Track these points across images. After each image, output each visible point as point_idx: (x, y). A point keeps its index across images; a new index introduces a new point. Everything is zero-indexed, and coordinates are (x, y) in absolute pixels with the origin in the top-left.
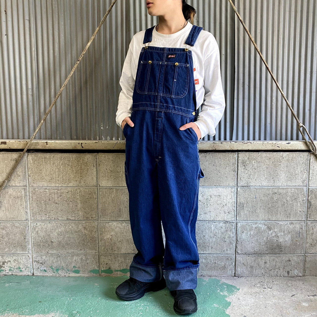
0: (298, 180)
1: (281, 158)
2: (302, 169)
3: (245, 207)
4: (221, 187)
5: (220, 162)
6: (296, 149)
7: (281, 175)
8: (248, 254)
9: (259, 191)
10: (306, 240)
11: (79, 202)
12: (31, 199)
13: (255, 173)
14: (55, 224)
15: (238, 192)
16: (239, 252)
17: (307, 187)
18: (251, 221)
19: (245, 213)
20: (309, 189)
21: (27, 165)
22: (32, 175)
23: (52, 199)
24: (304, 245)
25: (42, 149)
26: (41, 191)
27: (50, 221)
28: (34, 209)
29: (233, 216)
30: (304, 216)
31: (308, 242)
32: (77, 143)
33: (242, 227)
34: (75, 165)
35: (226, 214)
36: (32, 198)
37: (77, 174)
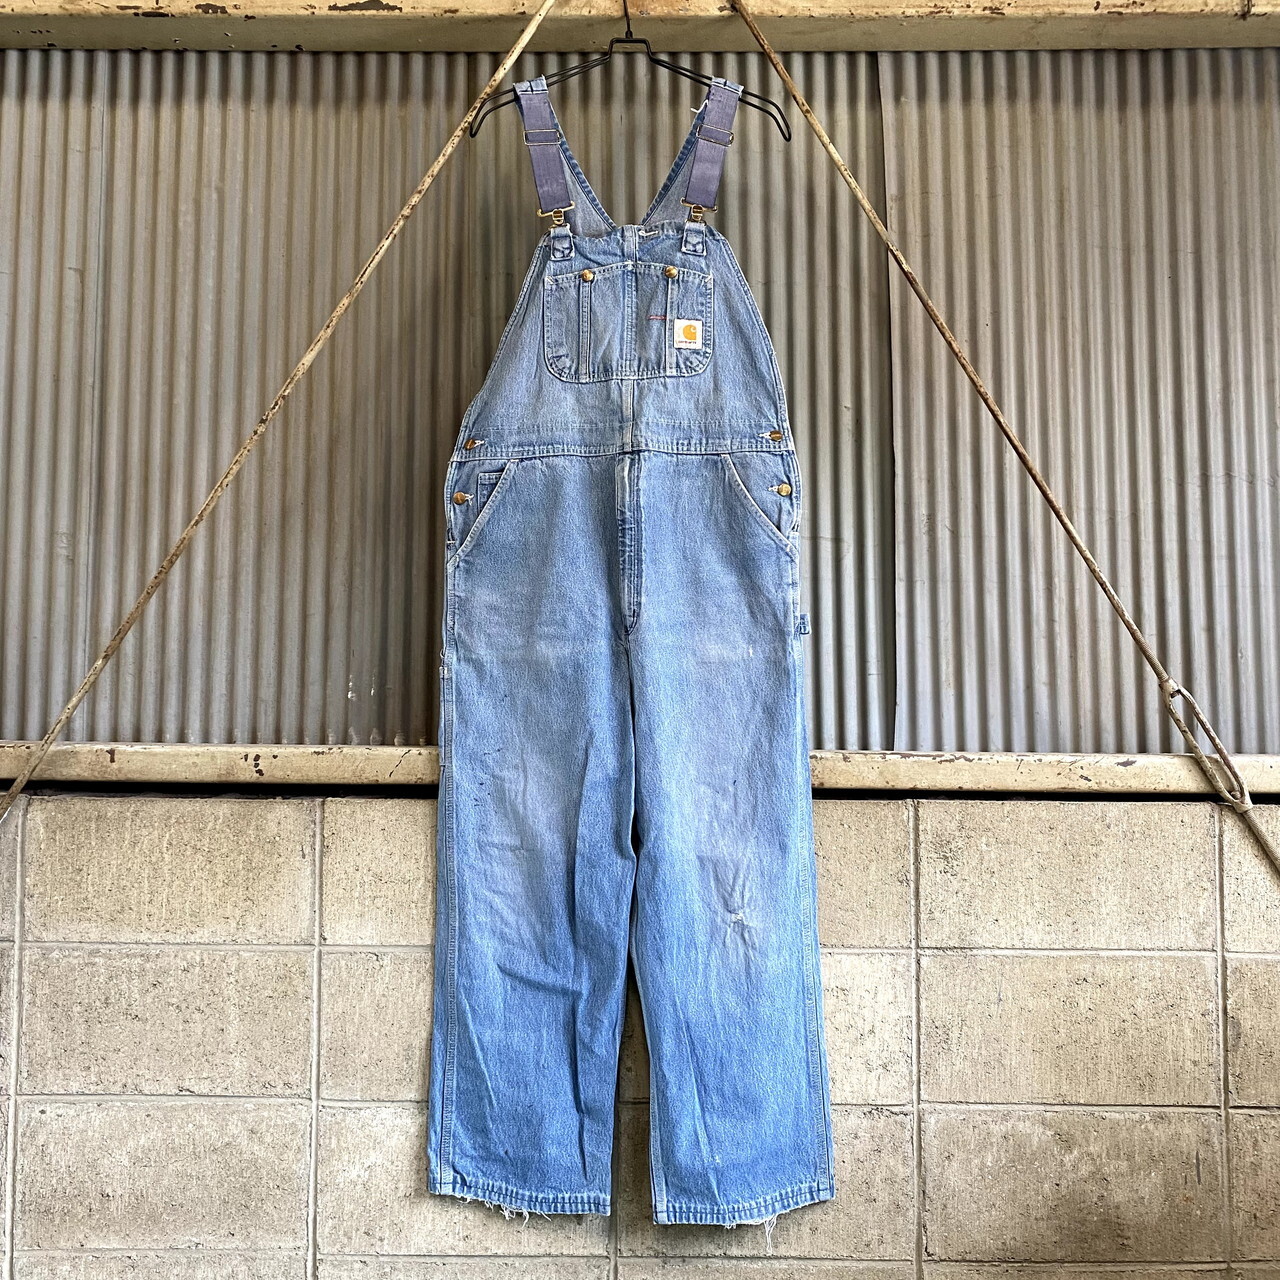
0: (1177, 924)
1: (1097, 827)
2: (1191, 873)
3: (955, 1041)
4: (849, 951)
5: (841, 840)
6: (1161, 787)
7: (1102, 900)
8: (977, 1261)
9: (1012, 970)
10: (1230, 1198)
11: (233, 1012)
12: (27, 998)
13: (992, 889)
14: (124, 1113)
15: (922, 972)
16: (937, 1250)
17: (1220, 954)
18: (985, 1107)
19: (956, 1068)
20: (1224, 961)
21: (23, 849)
22: (40, 893)
23: (117, 996)
24: (1223, 1220)
25: (93, 779)
26: (76, 961)
27: (102, 1097)
28: (38, 1042)
29: (904, 1083)
30: (1212, 1087)
31: (1238, 1207)
32: (240, 756)
33: (946, 1131)
34: (223, 851)
35: (873, 1074)
36: (33, 992)
37: (230, 888)
